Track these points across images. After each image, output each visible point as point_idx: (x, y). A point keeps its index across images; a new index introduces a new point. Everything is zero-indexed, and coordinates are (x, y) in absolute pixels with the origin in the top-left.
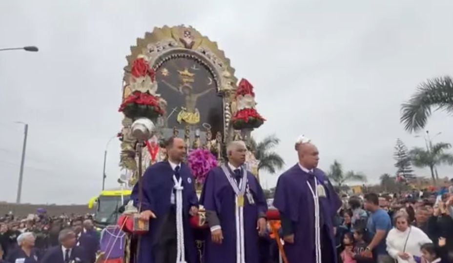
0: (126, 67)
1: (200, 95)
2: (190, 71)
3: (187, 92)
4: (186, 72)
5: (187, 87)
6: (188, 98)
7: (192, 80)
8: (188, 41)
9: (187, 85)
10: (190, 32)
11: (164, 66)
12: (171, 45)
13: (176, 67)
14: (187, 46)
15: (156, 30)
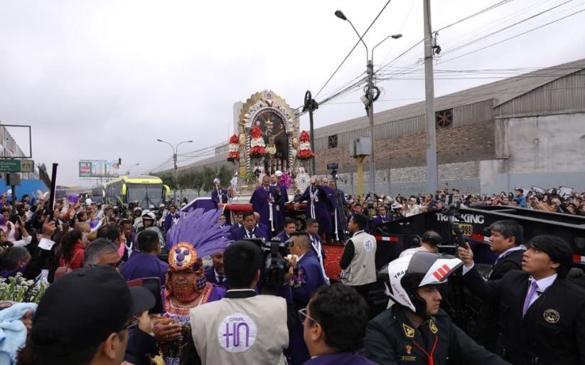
0: (239, 122)
1: (276, 135)
2: (271, 121)
3: (269, 134)
4: (269, 122)
5: (270, 132)
6: (270, 138)
7: (272, 127)
8: (270, 101)
9: (270, 130)
10: (270, 95)
11: (258, 119)
12: (261, 106)
13: (263, 119)
14: (269, 105)
15: (252, 96)
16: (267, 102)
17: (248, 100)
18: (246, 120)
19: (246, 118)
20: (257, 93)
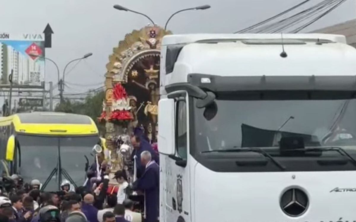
0: (106, 74)
2: (155, 68)
3: (152, 86)
5: (152, 83)
6: (153, 93)
8: (153, 42)
9: (152, 81)
11: (135, 67)
12: (139, 49)
13: (142, 65)
14: (152, 47)
15: (127, 36)
16: (148, 42)
17: (121, 43)
18: (116, 71)
19: (116, 68)
20: (135, 32)
